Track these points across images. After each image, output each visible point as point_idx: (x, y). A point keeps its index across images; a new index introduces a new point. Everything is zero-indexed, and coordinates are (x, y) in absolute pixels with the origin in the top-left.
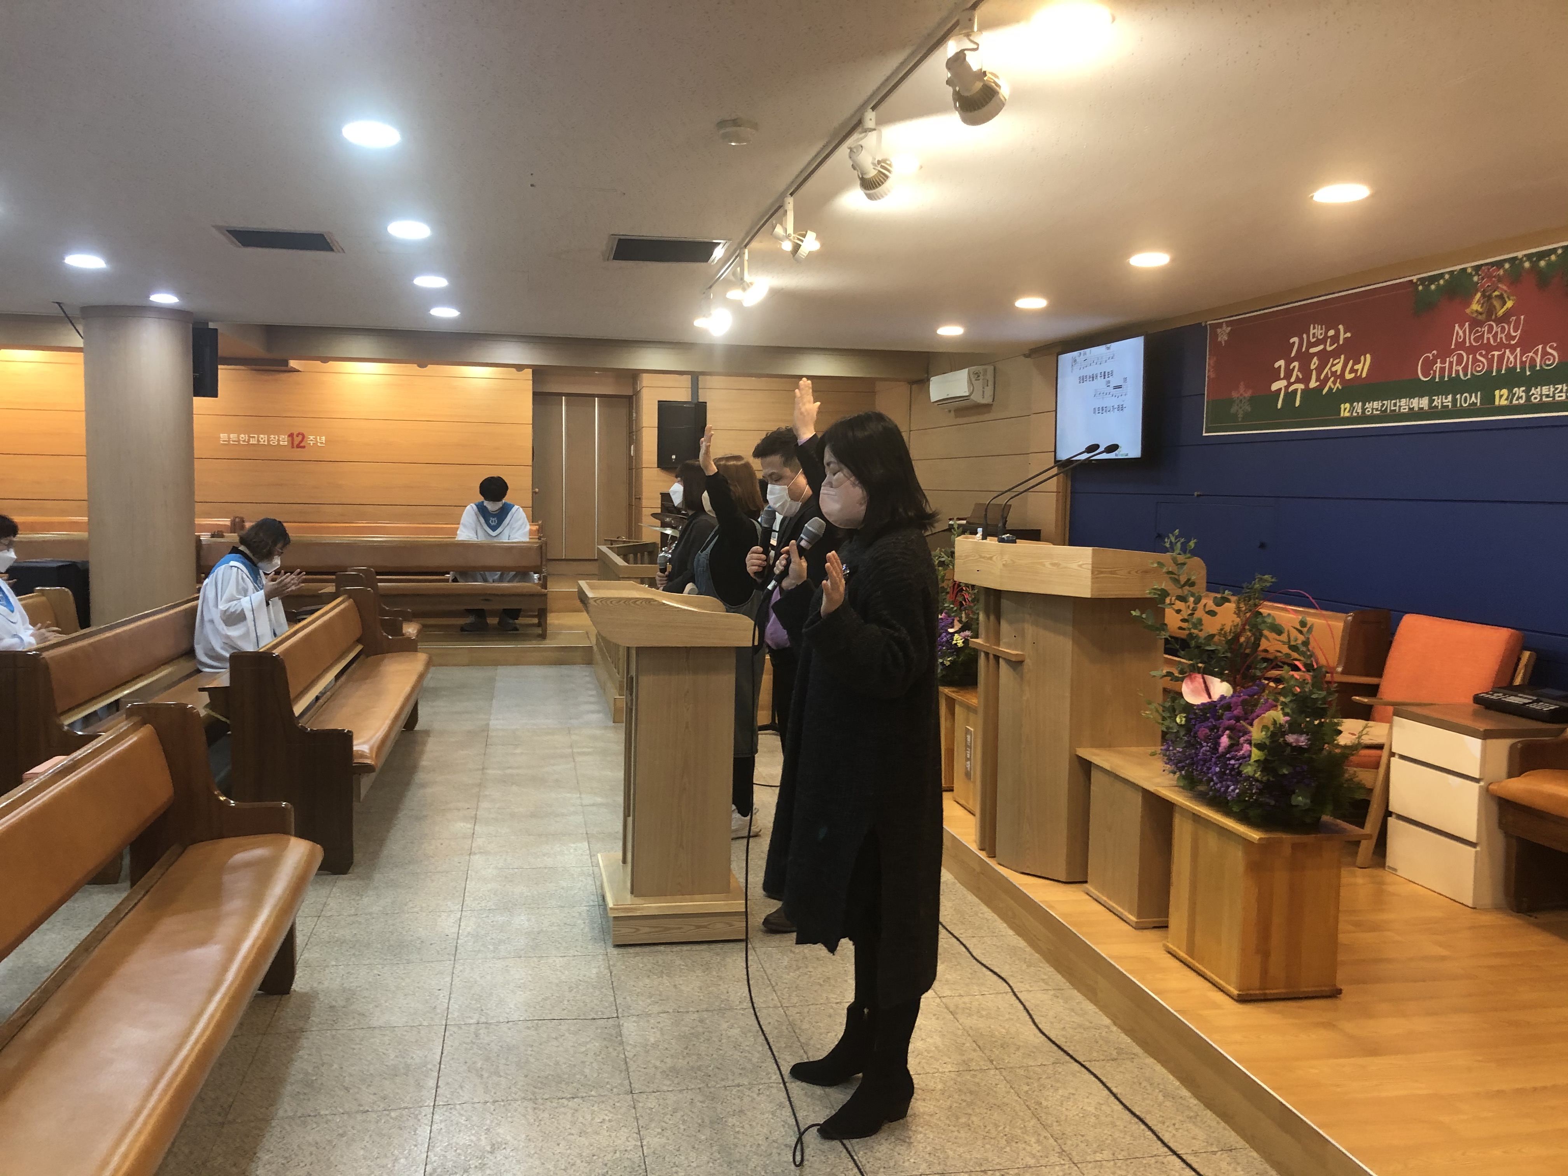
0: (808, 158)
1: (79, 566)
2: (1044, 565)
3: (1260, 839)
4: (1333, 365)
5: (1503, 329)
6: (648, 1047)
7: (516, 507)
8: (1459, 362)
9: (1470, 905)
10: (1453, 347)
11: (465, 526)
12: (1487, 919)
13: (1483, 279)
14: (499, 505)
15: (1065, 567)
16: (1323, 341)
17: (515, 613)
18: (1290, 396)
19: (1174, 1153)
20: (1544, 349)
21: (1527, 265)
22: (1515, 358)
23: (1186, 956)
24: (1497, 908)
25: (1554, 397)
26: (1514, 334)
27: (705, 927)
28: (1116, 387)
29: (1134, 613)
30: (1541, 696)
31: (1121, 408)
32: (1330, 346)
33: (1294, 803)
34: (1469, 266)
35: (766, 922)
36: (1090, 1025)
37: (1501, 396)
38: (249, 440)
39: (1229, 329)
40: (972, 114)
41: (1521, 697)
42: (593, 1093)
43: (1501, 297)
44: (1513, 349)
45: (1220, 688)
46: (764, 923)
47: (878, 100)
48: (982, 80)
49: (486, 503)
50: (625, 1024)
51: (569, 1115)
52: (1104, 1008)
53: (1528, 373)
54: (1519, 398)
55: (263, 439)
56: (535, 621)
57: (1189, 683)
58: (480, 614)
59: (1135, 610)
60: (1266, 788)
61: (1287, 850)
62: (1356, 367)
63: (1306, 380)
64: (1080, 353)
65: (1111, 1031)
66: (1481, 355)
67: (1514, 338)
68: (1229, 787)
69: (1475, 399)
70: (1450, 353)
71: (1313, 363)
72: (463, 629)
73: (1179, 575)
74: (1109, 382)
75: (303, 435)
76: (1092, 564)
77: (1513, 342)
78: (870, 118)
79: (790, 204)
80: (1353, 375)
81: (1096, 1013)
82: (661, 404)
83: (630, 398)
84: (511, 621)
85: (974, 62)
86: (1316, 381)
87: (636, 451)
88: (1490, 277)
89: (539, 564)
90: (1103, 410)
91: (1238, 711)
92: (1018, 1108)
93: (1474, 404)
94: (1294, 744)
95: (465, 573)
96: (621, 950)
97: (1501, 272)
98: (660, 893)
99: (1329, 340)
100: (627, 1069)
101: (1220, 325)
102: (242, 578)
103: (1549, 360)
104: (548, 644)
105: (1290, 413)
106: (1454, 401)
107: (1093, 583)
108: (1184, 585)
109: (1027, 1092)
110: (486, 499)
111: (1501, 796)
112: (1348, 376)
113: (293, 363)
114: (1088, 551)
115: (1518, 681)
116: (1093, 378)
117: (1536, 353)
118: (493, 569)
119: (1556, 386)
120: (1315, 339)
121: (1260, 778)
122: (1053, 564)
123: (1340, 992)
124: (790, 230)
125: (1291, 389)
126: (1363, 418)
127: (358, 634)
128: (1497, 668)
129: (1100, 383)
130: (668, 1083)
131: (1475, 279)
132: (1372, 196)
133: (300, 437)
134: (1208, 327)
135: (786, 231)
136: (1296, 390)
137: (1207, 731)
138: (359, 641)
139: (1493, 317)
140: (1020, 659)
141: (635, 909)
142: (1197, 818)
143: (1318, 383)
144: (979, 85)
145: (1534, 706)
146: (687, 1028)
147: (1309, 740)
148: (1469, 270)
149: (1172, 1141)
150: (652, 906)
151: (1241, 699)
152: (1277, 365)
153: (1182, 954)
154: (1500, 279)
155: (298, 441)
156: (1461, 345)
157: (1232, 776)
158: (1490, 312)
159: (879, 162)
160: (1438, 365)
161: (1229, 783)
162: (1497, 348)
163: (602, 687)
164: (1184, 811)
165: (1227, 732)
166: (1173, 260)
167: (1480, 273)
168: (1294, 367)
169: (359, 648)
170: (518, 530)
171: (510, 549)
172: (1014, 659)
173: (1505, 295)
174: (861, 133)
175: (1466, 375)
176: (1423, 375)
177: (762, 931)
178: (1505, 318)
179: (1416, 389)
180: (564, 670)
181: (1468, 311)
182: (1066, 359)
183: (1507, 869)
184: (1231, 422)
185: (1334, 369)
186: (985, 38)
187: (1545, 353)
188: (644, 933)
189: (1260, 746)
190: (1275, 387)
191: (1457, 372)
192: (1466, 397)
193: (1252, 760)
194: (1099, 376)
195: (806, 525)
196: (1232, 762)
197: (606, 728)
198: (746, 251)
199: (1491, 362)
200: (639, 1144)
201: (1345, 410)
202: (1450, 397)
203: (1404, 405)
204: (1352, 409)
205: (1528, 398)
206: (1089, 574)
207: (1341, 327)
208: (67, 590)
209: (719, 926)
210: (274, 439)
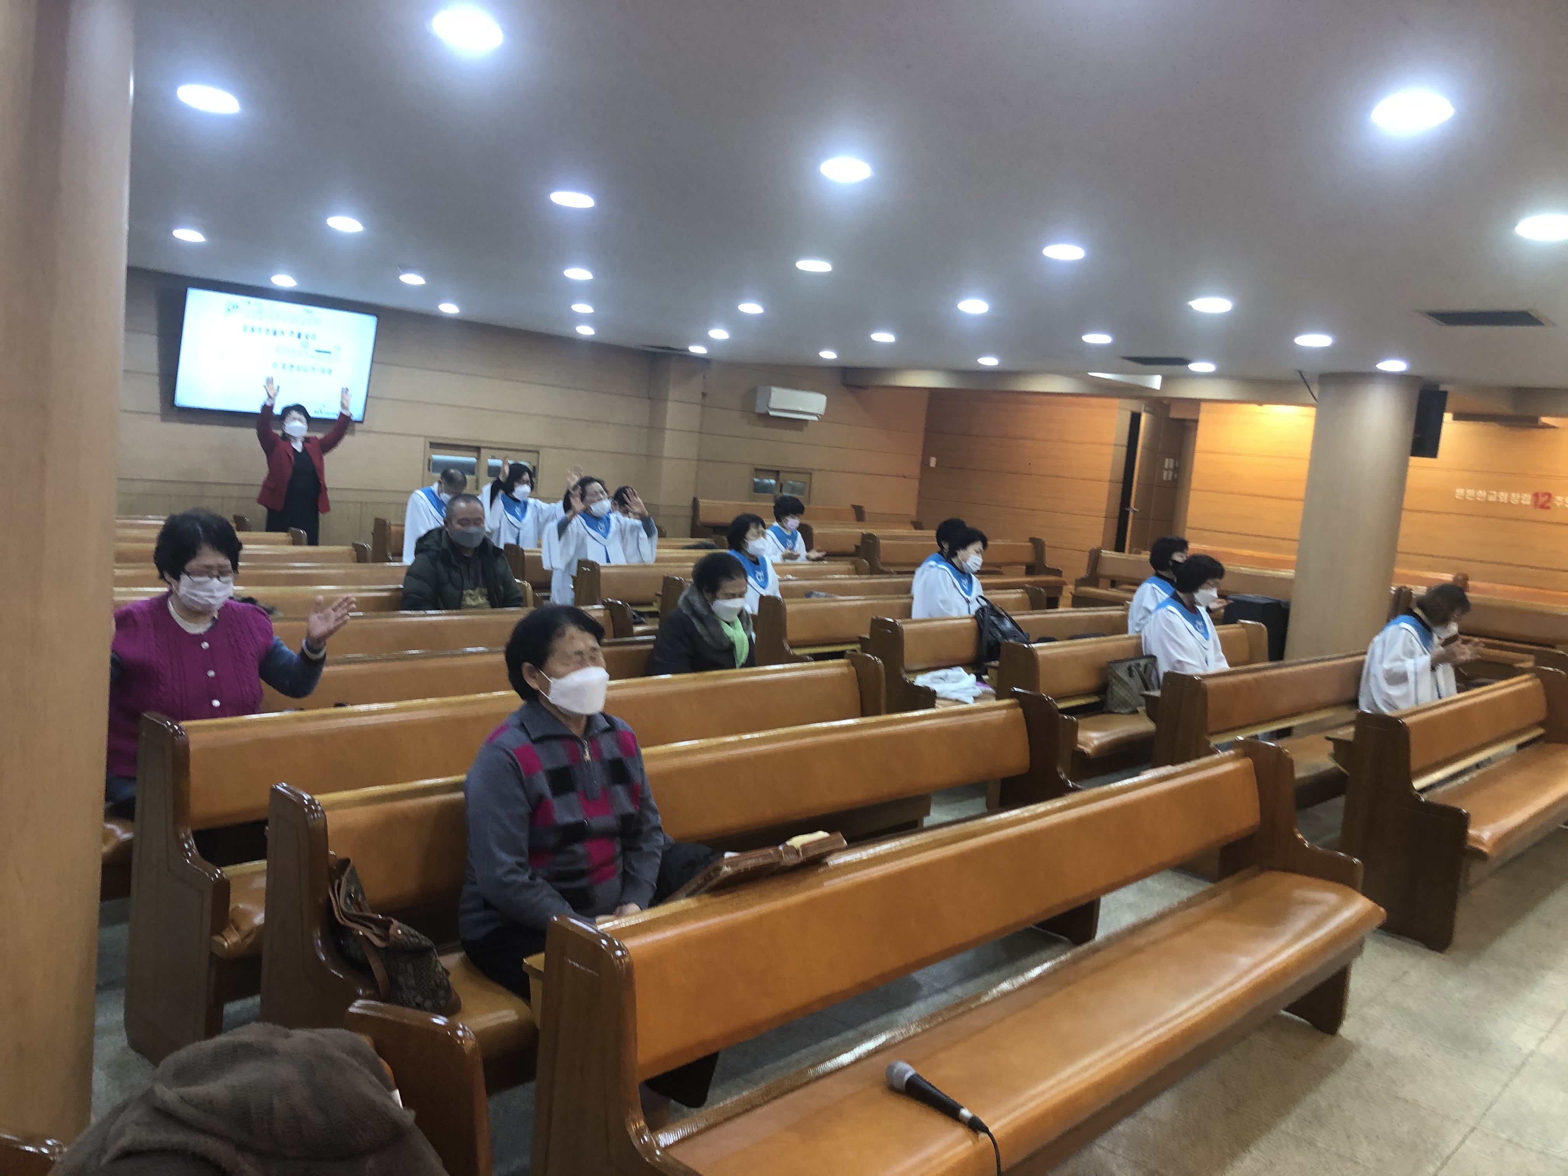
1: (1283, 606)
38: (1487, 497)
55: (1503, 496)
75: (1549, 495)
102: (1411, 641)
113: (1545, 420)
127: (1542, 715)
133: (1546, 497)
138: (1540, 724)
155: (1543, 501)
169: (1540, 731)
208: (1265, 626)
210: (1515, 497)
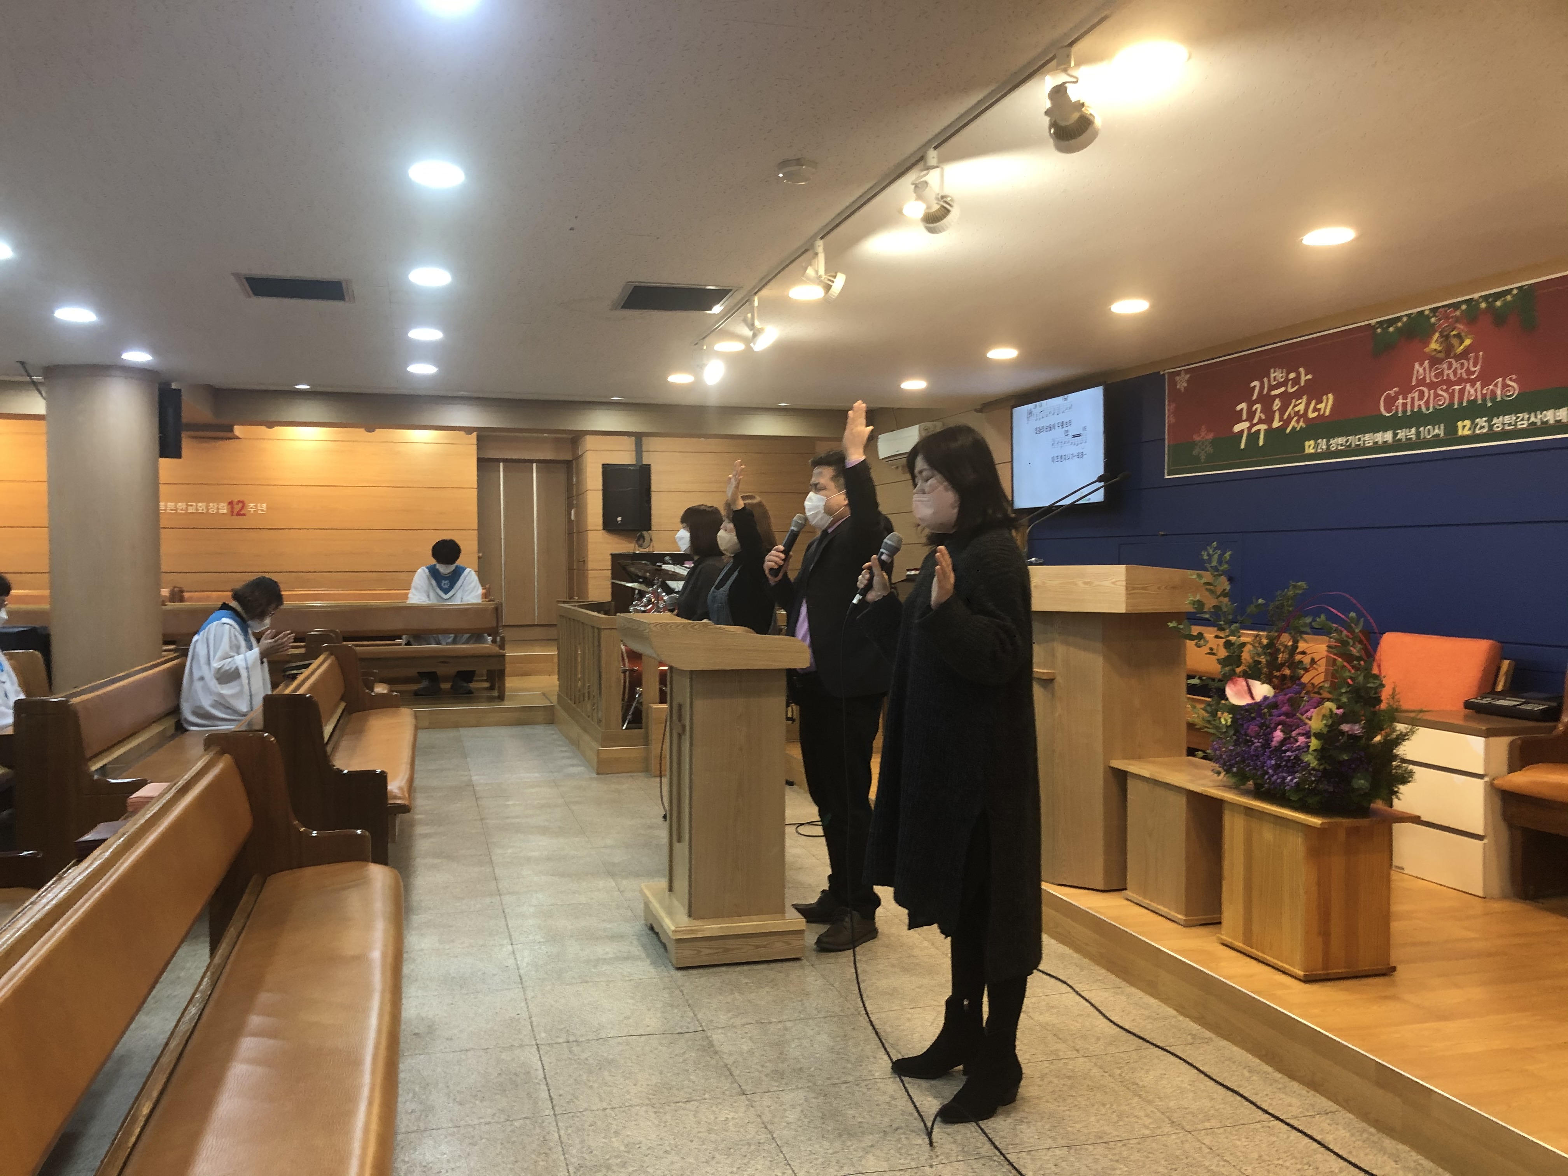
0: (853, 199)
2: (1076, 585)
3: (1322, 824)
4: (1295, 406)
5: (1462, 364)
6: (745, 1055)
7: (468, 570)
8: (1421, 397)
9: (1481, 894)
10: (1413, 384)
11: (416, 589)
12: (1498, 906)
13: (1440, 320)
14: (452, 567)
15: (1099, 585)
16: (1284, 384)
17: (468, 676)
18: (1253, 437)
19: (1277, 1118)
20: (1504, 380)
21: (1483, 305)
22: (1476, 391)
23: (1241, 945)
24: (1504, 897)
25: (1515, 425)
26: (1474, 369)
27: (765, 946)
28: (1074, 436)
29: (1171, 625)
30: (1531, 698)
31: (1081, 455)
32: (1292, 387)
33: (1356, 786)
34: (1426, 308)
35: (819, 942)
36: (1158, 1016)
37: (1464, 427)
38: (187, 509)
39: (1188, 376)
40: (1066, 143)
41: (1509, 700)
42: (707, 1096)
43: (1458, 336)
44: (1473, 383)
45: (1262, 690)
46: (816, 943)
47: (941, 140)
48: (1080, 110)
49: (438, 566)
50: (714, 1037)
51: (691, 1116)
52: (1166, 1000)
53: (1489, 404)
54: (1483, 427)
55: (202, 507)
56: (486, 685)
57: (1232, 686)
58: (432, 677)
59: (1171, 622)
60: (1325, 775)
61: (1342, 835)
62: (1319, 406)
63: (1269, 420)
64: (1036, 405)
65: (1179, 1021)
66: (1442, 389)
67: (1473, 373)
68: (1284, 778)
69: (1439, 430)
70: (1411, 389)
71: (1275, 404)
72: (416, 694)
73: (1216, 586)
74: (1067, 431)
75: (243, 502)
76: (1127, 580)
77: (1473, 377)
78: (932, 156)
79: (820, 245)
80: (1316, 414)
81: (1159, 1006)
82: (605, 467)
83: (568, 463)
84: (465, 685)
85: (1074, 94)
86: (1280, 421)
87: (577, 514)
88: (1447, 317)
89: (494, 624)
90: (1062, 458)
91: (1285, 708)
92: (1116, 1088)
93: (1437, 435)
94: (1350, 733)
95: (418, 636)
96: (684, 972)
97: (1458, 313)
98: (717, 915)
99: (1290, 383)
100: (731, 1074)
101: (1178, 373)
102: (234, 635)
103: (1509, 391)
104: (507, 704)
105: (1254, 452)
106: (1418, 434)
107: (1127, 599)
108: (1219, 596)
109: (1120, 1075)
110: (439, 561)
111: (1504, 788)
112: (1312, 415)
113: (238, 430)
114: (1122, 568)
115: (1500, 688)
116: (1050, 428)
117: (1496, 386)
118: (446, 632)
119: (1518, 415)
120: (1275, 383)
121: (1317, 767)
122: (1086, 583)
123: (1394, 969)
124: (822, 271)
125: (1254, 429)
126: (1328, 454)
127: (341, 691)
128: (1480, 675)
129: (1059, 432)
130: (776, 1084)
131: (1433, 320)
132: (1357, 239)
133: (240, 505)
134: (1166, 376)
135: (817, 272)
136: (1259, 431)
137: (1257, 729)
138: (342, 698)
139: (1452, 355)
140: (1051, 677)
141: (697, 931)
142: (1249, 811)
143: (1281, 423)
144: (1076, 116)
145: (1523, 707)
146: (776, 1037)
147: (1363, 728)
148: (1427, 312)
149: (1271, 1108)
150: (711, 928)
151: (1287, 697)
152: (1239, 408)
153: (1239, 944)
154: (1457, 320)
155: (238, 509)
156: (1422, 382)
157: (1288, 767)
158: (1448, 350)
159: (943, 197)
160: (1400, 401)
161: (1285, 775)
162: (1458, 383)
163: (575, 743)
164: (1234, 805)
165: (1280, 727)
166: (1152, 306)
167: (1437, 314)
168: (1256, 409)
169: (343, 705)
170: (471, 592)
171: (465, 611)
172: (1045, 677)
173: (1463, 334)
174: (922, 170)
175: (1428, 409)
176: (1385, 410)
177: (815, 950)
178: (1465, 355)
179: (1381, 425)
180: (527, 729)
181: (1427, 350)
182: (1021, 412)
183: (1512, 858)
184: (1195, 463)
185: (1297, 409)
186: (1083, 72)
187: (1505, 386)
188: (706, 954)
189: (1318, 736)
190: (1237, 428)
191: (1420, 406)
192: (1429, 429)
193: (1310, 750)
194: (1056, 425)
195: (885, 540)
196: (1288, 754)
197: (591, 779)
198: (756, 299)
199: (1452, 395)
200: (769, 1136)
201: (1310, 447)
202: (1413, 430)
203: (1368, 439)
204: (1316, 446)
205: (1491, 427)
206: (1122, 590)
207: (1302, 370)
208: (37, 652)
209: (778, 945)
210: (213, 507)
